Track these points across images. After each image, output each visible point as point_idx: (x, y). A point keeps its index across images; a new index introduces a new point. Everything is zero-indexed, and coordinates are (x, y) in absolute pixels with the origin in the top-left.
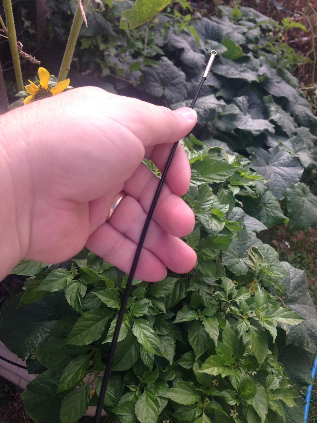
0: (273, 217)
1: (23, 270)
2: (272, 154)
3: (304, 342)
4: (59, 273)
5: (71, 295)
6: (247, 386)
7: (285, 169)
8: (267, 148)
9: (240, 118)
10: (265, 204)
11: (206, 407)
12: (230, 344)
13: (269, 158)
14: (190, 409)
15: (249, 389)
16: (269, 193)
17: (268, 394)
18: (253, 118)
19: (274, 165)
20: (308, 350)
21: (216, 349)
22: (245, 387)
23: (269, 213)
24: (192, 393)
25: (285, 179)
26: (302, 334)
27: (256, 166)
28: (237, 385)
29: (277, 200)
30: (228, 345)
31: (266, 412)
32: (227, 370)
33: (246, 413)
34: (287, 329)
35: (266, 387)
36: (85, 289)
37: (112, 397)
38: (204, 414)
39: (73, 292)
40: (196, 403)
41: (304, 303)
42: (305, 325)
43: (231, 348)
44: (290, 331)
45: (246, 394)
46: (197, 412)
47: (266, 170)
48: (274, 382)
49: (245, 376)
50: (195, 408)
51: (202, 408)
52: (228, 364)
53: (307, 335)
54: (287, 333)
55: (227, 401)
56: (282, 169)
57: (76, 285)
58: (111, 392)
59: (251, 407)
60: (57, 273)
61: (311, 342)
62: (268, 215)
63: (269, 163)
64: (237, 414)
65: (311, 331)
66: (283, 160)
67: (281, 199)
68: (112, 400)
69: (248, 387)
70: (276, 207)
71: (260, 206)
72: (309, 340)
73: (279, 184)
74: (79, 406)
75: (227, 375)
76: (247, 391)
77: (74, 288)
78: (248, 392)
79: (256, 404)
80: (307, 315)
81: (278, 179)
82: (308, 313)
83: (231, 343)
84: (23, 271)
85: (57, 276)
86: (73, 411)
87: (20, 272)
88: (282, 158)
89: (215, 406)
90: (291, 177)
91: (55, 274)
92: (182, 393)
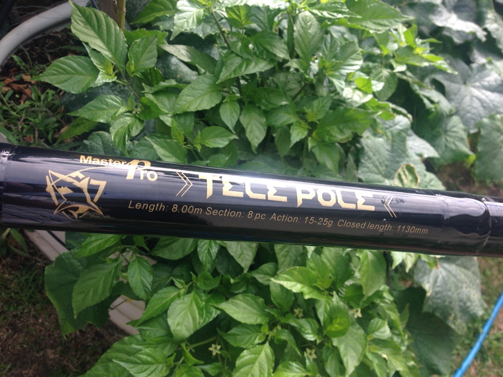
0: (453, 151)
1: (63, 82)
2: (475, 71)
3: (450, 315)
4: (111, 101)
5: (118, 130)
6: (336, 318)
7: (488, 93)
8: (469, 62)
9: (440, 12)
10: (446, 131)
11: (273, 337)
12: (331, 264)
13: (469, 76)
14: (250, 332)
15: (339, 324)
16: (455, 119)
17: (367, 341)
18: (460, 17)
19: (474, 87)
20: (453, 326)
21: (308, 262)
22: (333, 318)
23: (448, 144)
24: (259, 313)
25: (484, 107)
26: (450, 303)
27: (447, 79)
28: (324, 315)
29: (465, 130)
30: (328, 264)
31: (357, 364)
32: (315, 292)
33: (327, 357)
34: (429, 290)
35: (367, 332)
36: (139, 128)
37: (147, 288)
38: (267, 344)
39: (122, 127)
40: (260, 326)
41: (465, 267)
42: (458, 294)
43: (331, 268)
44: (434, 294)
45: (333, 329)
46: (258, 337)
47: (459, 90)
48: (382, 330)
49: (337, 303)
50: (258, 332)
51: (267, 336)
52: (319, 286)
53: (457, 308)
54: (428, 294)
55: (304, 332)
56: (483, 94)
57: (129, 121)
58: (147, 281)
59: (336, 349)
60: (108, 100)
61: (461, 318)
62: (446, 146)
63: (467, 83)
64: (314, 356)
65: (465, 303)
66: (488, 82)
67: (472, 131)
68: (145, 291)
69: (338, 320)
70: (461, 139)
71: (438, 132)
72: (459, 315)
73: (474, 111)
74: (101, 287)
75: (314, 297)
76: (336, 326)
77: (124, 123)
78: (336, 328)
79: (346, 349)
80: (466, 283)
81: (474, 105)
82: (468, 281)
83: (333, 262)
84: (63, 84)
85: (107, 104)
86: (92, 290)
87: (57, 83)
88: (487, 79)
89: (285, 336)
90: (494, 105)
91: (105, 101)
92: (245, 308)
